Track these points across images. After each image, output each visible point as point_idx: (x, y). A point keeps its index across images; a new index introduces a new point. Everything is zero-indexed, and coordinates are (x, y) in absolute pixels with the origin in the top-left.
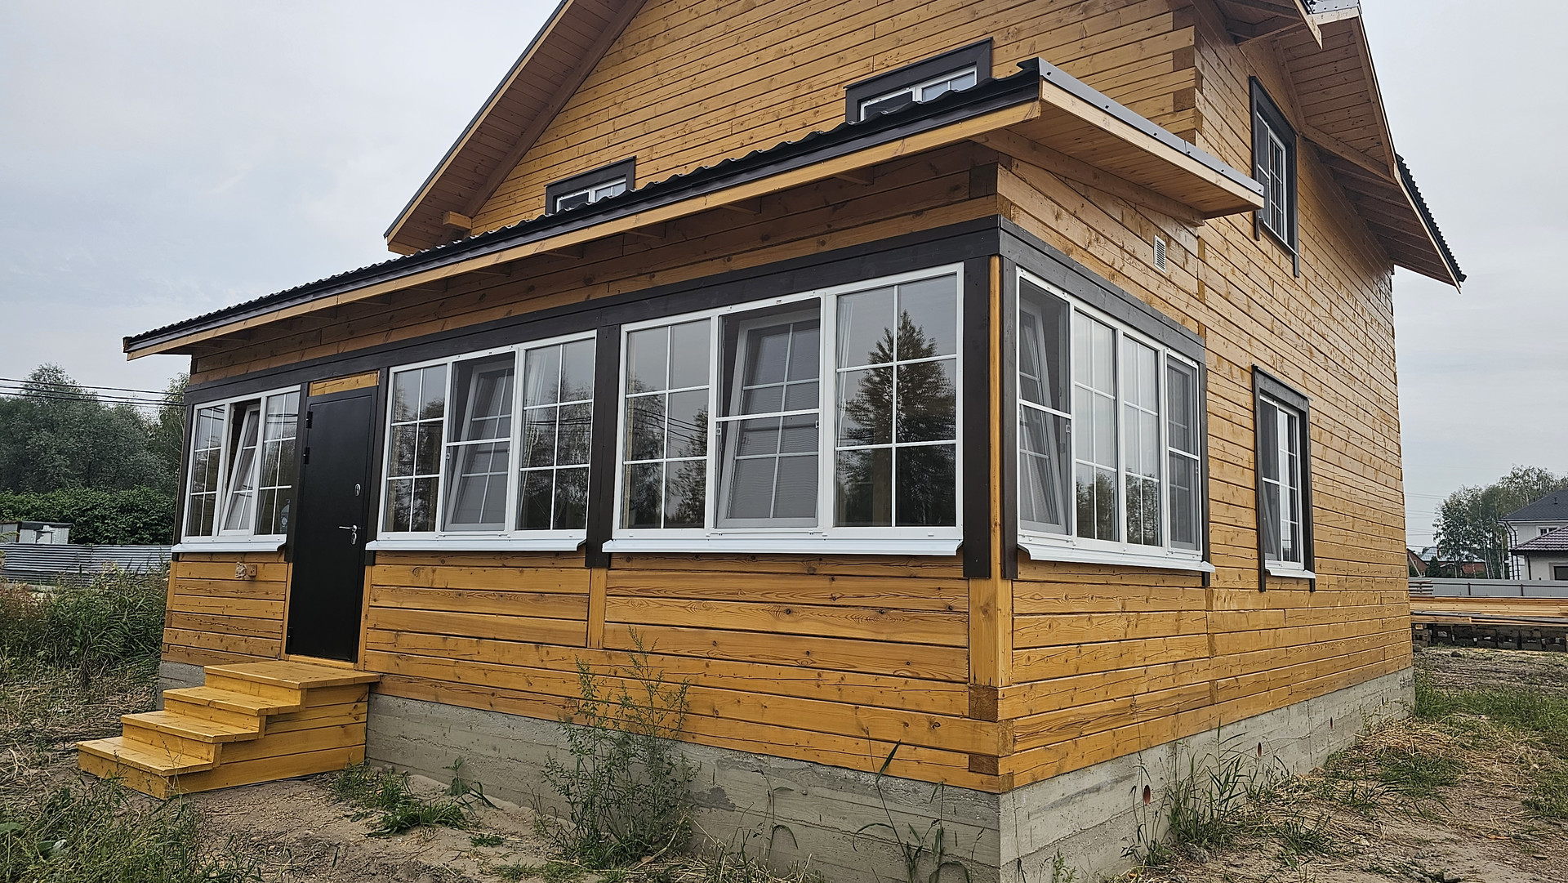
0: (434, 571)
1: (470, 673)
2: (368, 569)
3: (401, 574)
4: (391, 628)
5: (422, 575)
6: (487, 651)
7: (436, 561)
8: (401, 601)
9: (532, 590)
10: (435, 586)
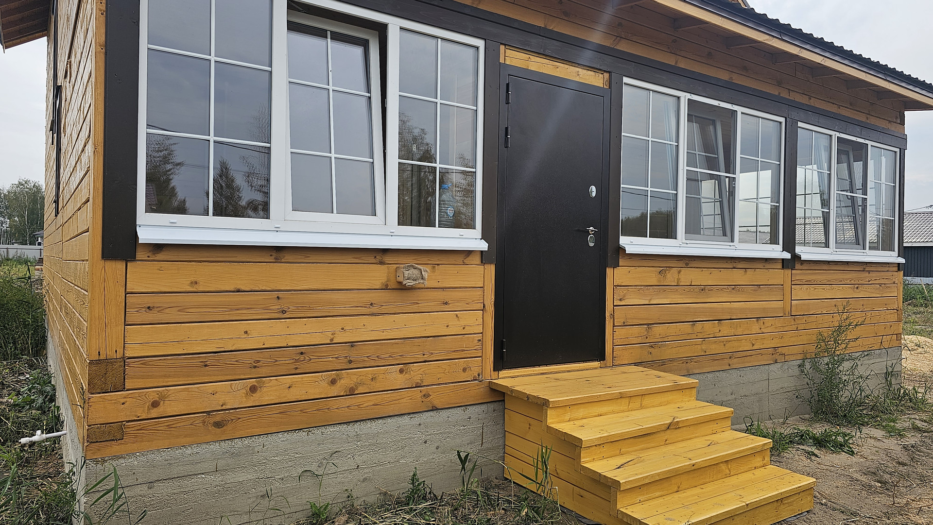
0: (679, 272)
1: (713, 346)
2: (609, 271)
3: (649, 275)
4: (642, 323)
5: (669, 275)
6: (726, 329)
7: (681, 264)
8: (649, 298)
9: (752, 284)
10: (681, 284)
